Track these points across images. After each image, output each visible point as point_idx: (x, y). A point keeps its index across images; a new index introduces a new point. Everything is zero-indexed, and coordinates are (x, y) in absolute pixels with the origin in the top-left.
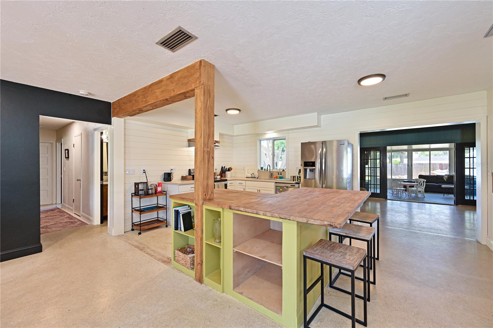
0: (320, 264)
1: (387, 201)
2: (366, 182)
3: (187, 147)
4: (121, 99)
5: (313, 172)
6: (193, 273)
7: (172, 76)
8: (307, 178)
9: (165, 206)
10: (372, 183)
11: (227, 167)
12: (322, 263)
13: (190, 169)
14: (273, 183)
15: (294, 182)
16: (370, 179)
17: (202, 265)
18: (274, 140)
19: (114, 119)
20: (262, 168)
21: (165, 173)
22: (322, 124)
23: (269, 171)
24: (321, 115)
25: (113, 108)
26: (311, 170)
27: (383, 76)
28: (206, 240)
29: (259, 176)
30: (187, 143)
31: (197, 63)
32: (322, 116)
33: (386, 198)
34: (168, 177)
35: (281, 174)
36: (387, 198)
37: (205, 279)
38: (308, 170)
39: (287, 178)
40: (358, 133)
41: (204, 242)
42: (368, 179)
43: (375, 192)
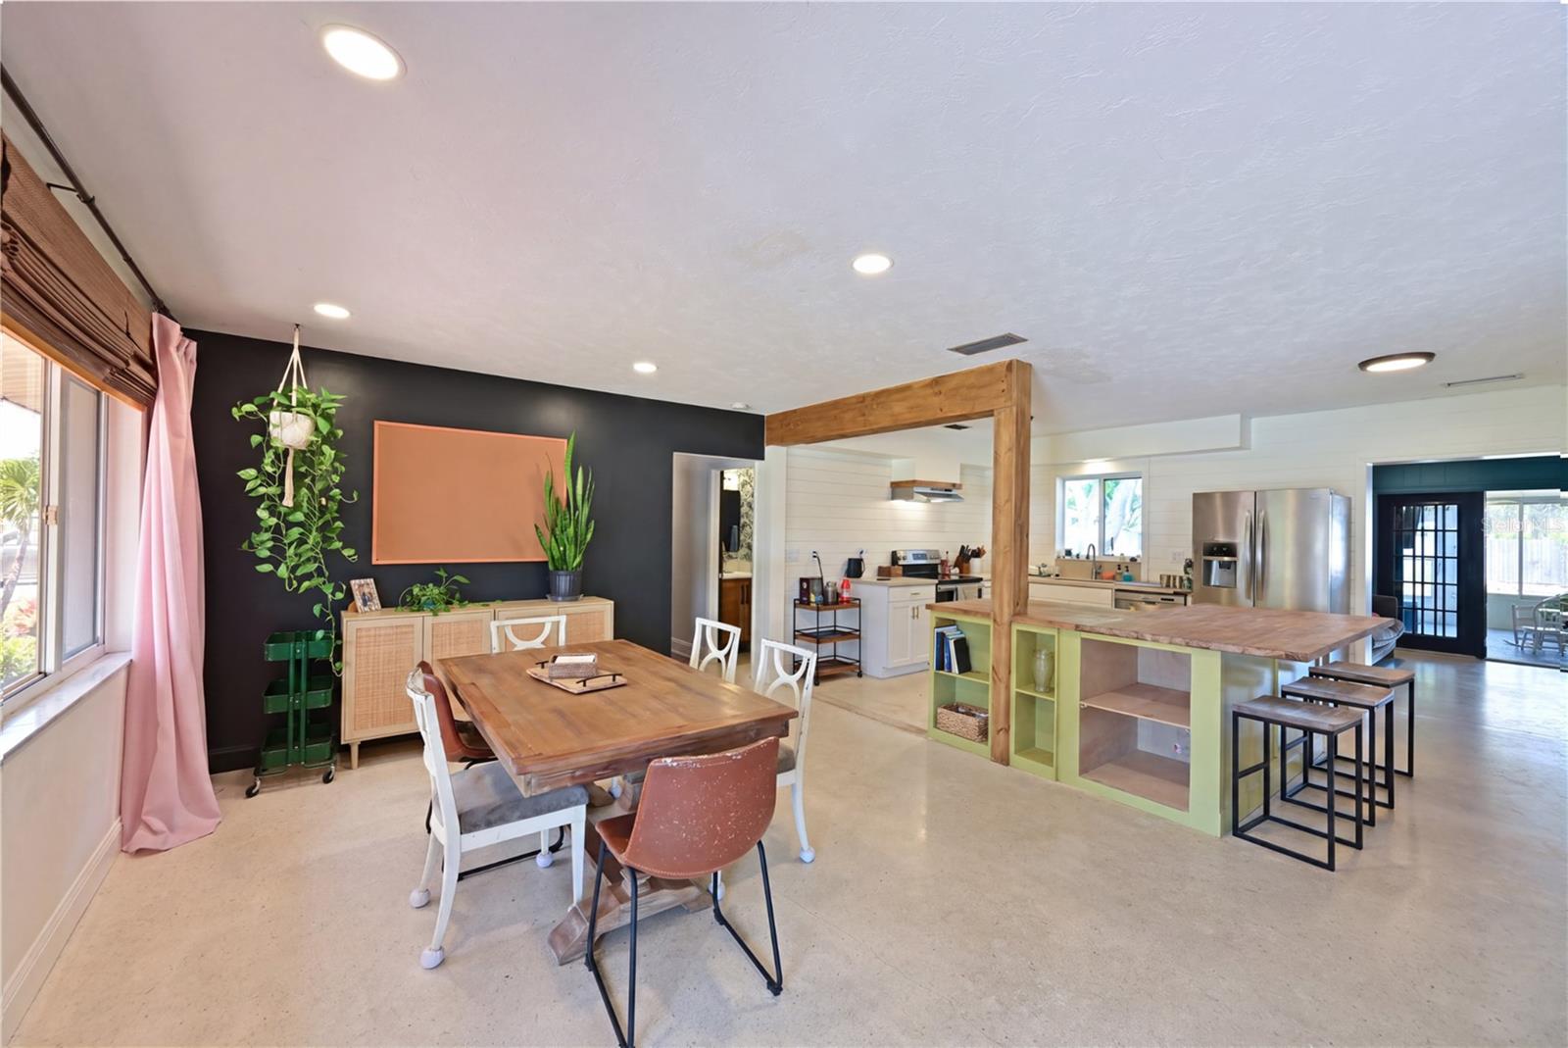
0: (1262, 724)
1: (1484, 666)
2: (1405, 600)
3: (888, 499)
4: (795, 411)
5: (1229, 568)
6: (985, 749)
7: (937, 381)
8: (1213, 583)
9: (857, 631)
10: (1429, 604)
11: (973, 547)
12: (1267, 722)
13: (894, 550)
14: (1110, 591)
15: (1171, 591)
16: (1418, 593)
17: (1007, 731)
18: (1105, 479)
19: (769, 450)
20: (1069, 553)
21: (850, 560)
22: (1253, 443)
23: (1091, 558)
24: (1250, 418)
25: (768, 429)
26: (1222, 565)
27: (1429, 356)
28: (1017, 687)
29: (1061, 571)
30: (887, 490)
31: (1000, 364)
32: (1253, 420)
33: (1480, 653)
34: (855, 568)
35: (1126, 569)
36: (1485, 655)
37: (1014, 758)
38: (1215, 564)
39: (1144, 577)
40: (1368, 467)
41: (1014, 689)
42: (1411, 593)
43: (1440, 634)
